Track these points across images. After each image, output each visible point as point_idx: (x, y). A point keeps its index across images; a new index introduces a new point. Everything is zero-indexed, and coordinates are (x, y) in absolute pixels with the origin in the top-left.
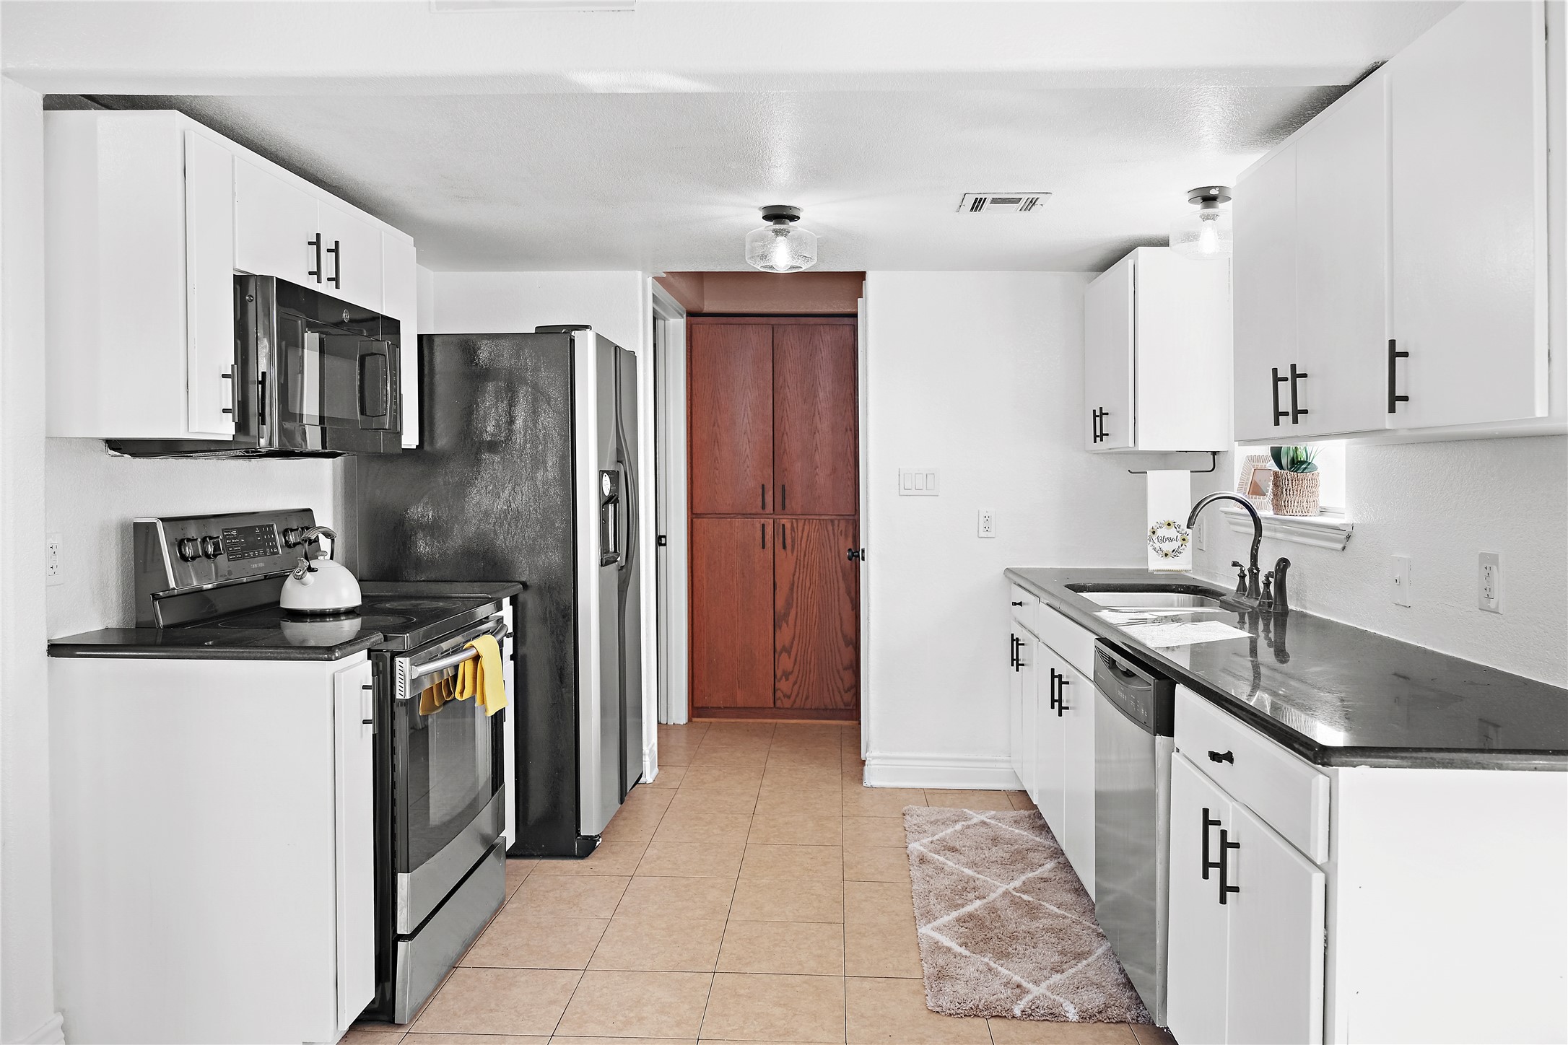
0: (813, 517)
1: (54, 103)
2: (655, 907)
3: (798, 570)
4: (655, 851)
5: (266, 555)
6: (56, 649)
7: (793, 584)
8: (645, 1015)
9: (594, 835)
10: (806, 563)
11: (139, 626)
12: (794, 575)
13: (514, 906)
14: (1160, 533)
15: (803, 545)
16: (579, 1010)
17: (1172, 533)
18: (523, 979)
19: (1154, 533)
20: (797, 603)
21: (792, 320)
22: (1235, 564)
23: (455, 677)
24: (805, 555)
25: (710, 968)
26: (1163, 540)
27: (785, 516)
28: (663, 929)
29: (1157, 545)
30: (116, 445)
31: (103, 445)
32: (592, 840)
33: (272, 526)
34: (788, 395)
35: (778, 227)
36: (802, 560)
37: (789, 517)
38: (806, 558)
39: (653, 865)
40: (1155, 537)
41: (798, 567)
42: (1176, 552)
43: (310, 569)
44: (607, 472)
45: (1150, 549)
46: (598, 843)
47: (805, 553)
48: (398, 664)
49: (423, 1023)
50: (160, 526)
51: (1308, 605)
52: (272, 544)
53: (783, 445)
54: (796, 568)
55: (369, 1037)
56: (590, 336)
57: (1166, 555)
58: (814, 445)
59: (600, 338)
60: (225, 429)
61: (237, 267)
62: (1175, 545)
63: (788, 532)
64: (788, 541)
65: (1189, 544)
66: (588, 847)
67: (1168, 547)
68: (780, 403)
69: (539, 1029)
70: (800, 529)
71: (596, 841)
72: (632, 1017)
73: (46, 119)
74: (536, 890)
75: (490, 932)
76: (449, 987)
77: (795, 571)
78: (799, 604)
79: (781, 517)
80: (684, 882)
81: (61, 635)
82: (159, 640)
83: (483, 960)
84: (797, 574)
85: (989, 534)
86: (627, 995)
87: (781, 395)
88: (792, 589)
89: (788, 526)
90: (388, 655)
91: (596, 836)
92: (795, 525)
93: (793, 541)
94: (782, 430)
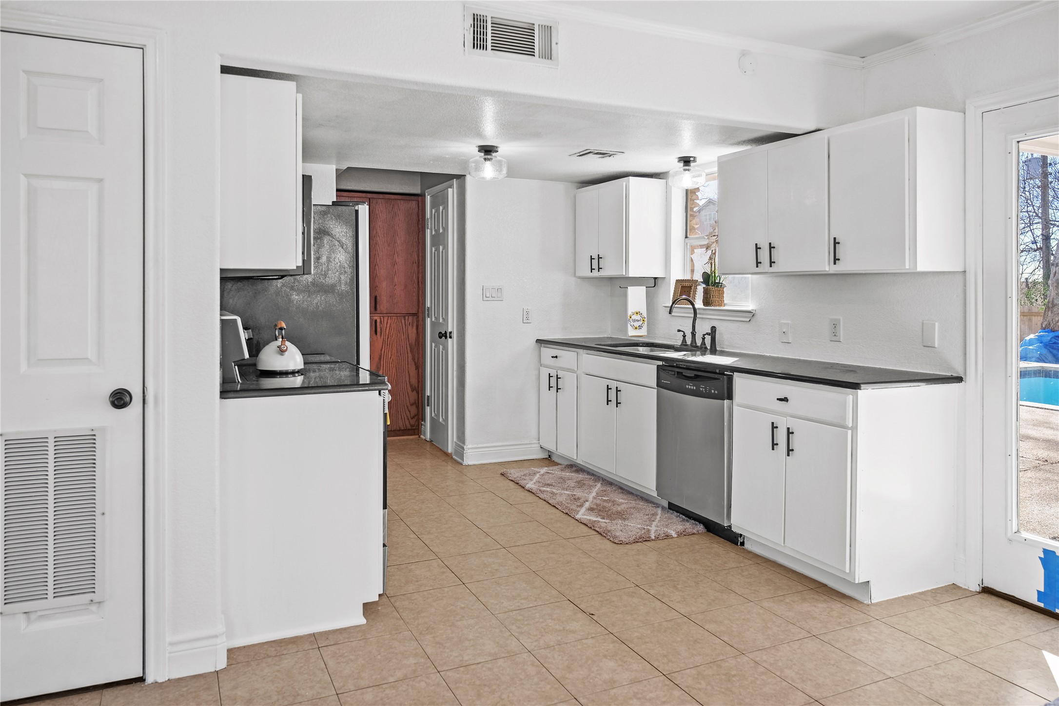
0: (393, 315)
3: (384, 347)
7: (381, 356)
10: (389, 343)
12: (381, 350)
14: (633, 317)
15: (387, 332)
17: (638, 317)
19: (631, 317)
20: (383, 367)
21: (381, 196)
22: (679, 331)
24: (388, 338)
26: (634, 321)
27: (376, 315)
29: (632, 324)
34: (379, 241)
36: (386, 340)
37: (378, 315)
38: (389, 339)
40: (631, 320)
41: (384, 345)
42: (640, 327)
45: (629, 325)
47: (388, 336)
51: (725, 347)
53: (375, 272)
54: (383, 346)
57: (636, 328)
58: (394, 272)
62: (640, 323)
63: (378, 324)
64: (378, 329)
65: (646, 323)
67: (637, 324)
68: (374, 246)
70: (385, 322)
77: (382, 348)
78: (384, 368)
79: (373, 315)
84: (383, 349)
85: (528, 321)
87: (375, 241)
88: (380, 359)
89: (378, 321)
92: (382, 320)
93: (381, 330)
94: (375, 262)
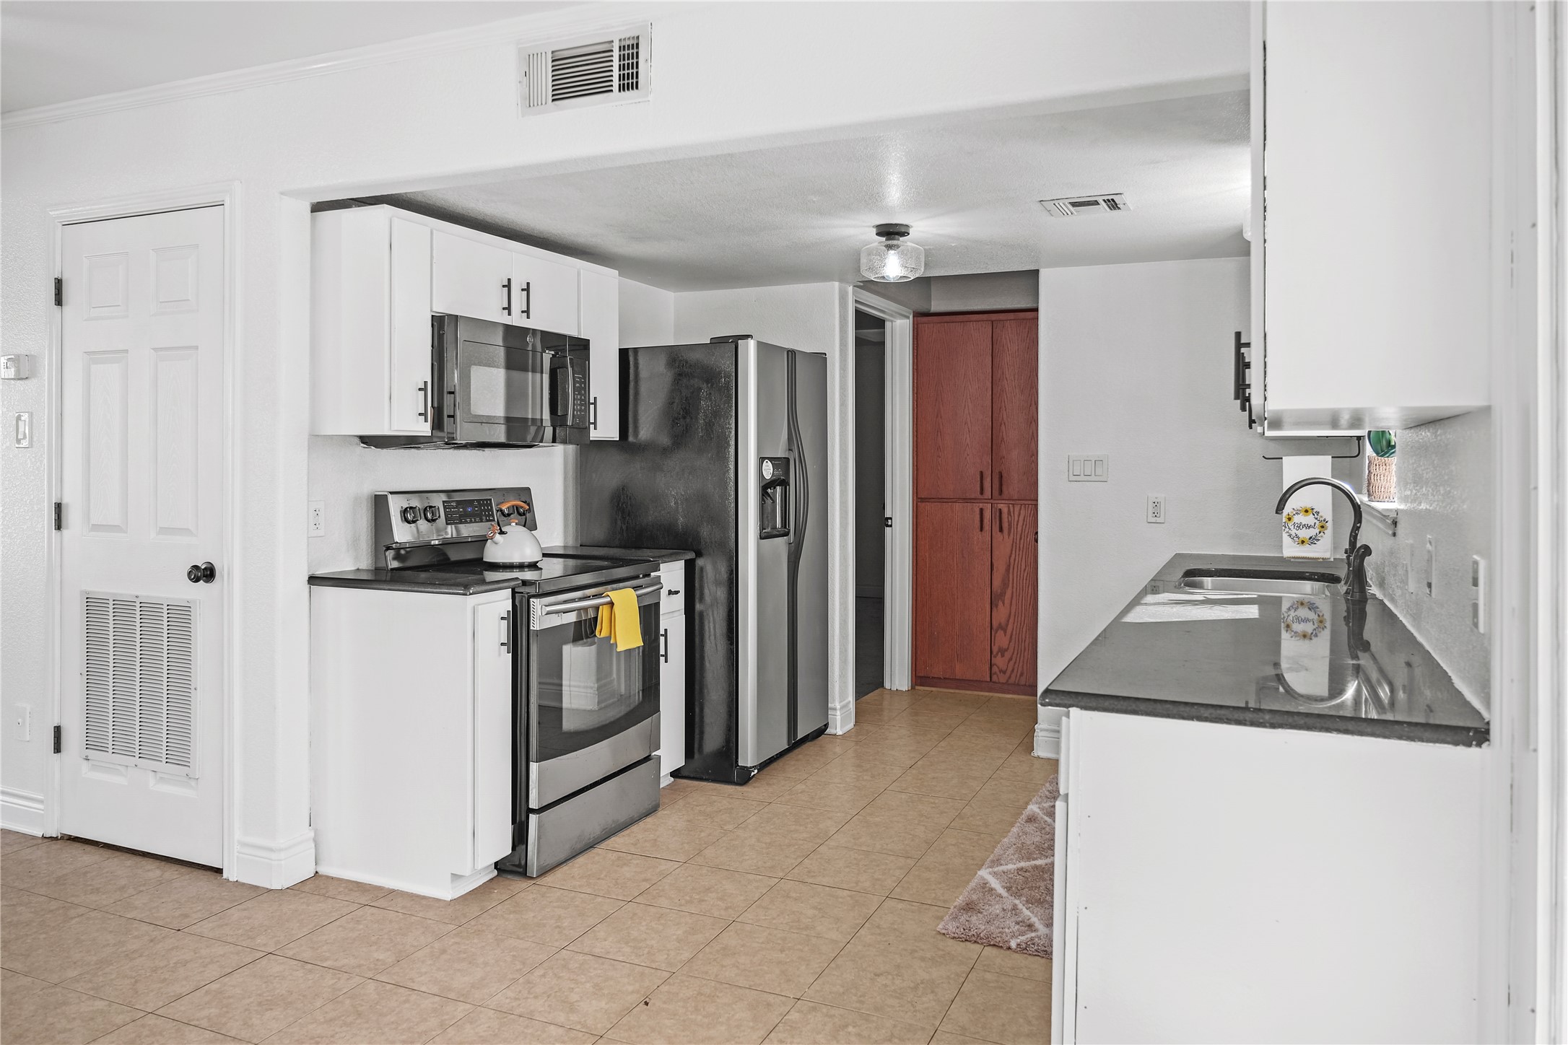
0: (1030, 502)
1: (318, 208)
2: (772, 827)
3: (1014, 552)
4: (804, 787)
5: (482, 521)
6: (314, 580)
7: (1009, 566)
8: (706, 899)
9: (749, 766)
10: (1021, 546)
11: (377, 569)
12: (1010, 557)
13: (666, 812)
14: (1297, 519)
15: (1020, 529)
16: (660, 888)
17: (1309, 519)
18: (635, 862)
19: (1289, 519)
20: (1013, 583)
21: (1011, 316)
23: (596, 619)
24: (1021, 539)
25: (781, 875)
26: (1299, 526)
27: (1003, 502)
28: (766, 843)
29: (1293, 532)
30: (367, 440)
31: (357, 440)
32: (747, 770)
33: (491, 499)
34: (1006, 386)
35: (890, 242)
36: (1018, 542)
37: (1007, 502)
38: (1022, 541)
39: (793, 796)
40: (1290, 524)
41: (1014, 549)
42: (1313, 540)
43: (502, 533)
44: (771, 459)
45: (1285, 536)
46: (753, 774)
47: (1021, 536)
48: (532, 603)
49: (548, 879)
50: (390, 497)
52: (489, 513)
53: (1001, 434)
54: (1012, 550)
55: (507, 882)
56: (752, 344)
57: (1303, 542)
58: (1031, 433)
59: (762, 346)
60: (424, 429)
61: (434, 310)
62: (1312, 532)
63: (1005, 516)
64: (1005, 525)
65: (1329, 532)
66: (744, 778)
67: (1304, 534)
68: (998, 395)
69: (624, 895)
70: (1016, 513)
71: (750, 772)
72: (695, 899)
73: (312, 217)
74: (689, 803)
75: (635, 828)
76: (581, 860)
77: (1011, 553)
78: (1015, 585)
79: (998, 502)
80: (810, 812)
81: (320, 572)
82: (388, 578)
83: (616, 846)
84: (1013, 556)
85: (1158, 520)
86: (703, 883)
87: (999, 388)
88: (1008, 570)
89: (1005, 510)
90: (526, 595)
91: (751, 768)
92: (1012, 510)
93: (1010, 525)
94: (1001, 419)
